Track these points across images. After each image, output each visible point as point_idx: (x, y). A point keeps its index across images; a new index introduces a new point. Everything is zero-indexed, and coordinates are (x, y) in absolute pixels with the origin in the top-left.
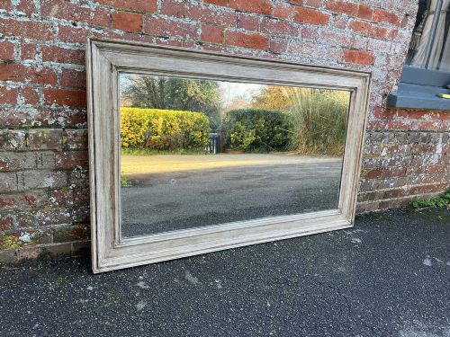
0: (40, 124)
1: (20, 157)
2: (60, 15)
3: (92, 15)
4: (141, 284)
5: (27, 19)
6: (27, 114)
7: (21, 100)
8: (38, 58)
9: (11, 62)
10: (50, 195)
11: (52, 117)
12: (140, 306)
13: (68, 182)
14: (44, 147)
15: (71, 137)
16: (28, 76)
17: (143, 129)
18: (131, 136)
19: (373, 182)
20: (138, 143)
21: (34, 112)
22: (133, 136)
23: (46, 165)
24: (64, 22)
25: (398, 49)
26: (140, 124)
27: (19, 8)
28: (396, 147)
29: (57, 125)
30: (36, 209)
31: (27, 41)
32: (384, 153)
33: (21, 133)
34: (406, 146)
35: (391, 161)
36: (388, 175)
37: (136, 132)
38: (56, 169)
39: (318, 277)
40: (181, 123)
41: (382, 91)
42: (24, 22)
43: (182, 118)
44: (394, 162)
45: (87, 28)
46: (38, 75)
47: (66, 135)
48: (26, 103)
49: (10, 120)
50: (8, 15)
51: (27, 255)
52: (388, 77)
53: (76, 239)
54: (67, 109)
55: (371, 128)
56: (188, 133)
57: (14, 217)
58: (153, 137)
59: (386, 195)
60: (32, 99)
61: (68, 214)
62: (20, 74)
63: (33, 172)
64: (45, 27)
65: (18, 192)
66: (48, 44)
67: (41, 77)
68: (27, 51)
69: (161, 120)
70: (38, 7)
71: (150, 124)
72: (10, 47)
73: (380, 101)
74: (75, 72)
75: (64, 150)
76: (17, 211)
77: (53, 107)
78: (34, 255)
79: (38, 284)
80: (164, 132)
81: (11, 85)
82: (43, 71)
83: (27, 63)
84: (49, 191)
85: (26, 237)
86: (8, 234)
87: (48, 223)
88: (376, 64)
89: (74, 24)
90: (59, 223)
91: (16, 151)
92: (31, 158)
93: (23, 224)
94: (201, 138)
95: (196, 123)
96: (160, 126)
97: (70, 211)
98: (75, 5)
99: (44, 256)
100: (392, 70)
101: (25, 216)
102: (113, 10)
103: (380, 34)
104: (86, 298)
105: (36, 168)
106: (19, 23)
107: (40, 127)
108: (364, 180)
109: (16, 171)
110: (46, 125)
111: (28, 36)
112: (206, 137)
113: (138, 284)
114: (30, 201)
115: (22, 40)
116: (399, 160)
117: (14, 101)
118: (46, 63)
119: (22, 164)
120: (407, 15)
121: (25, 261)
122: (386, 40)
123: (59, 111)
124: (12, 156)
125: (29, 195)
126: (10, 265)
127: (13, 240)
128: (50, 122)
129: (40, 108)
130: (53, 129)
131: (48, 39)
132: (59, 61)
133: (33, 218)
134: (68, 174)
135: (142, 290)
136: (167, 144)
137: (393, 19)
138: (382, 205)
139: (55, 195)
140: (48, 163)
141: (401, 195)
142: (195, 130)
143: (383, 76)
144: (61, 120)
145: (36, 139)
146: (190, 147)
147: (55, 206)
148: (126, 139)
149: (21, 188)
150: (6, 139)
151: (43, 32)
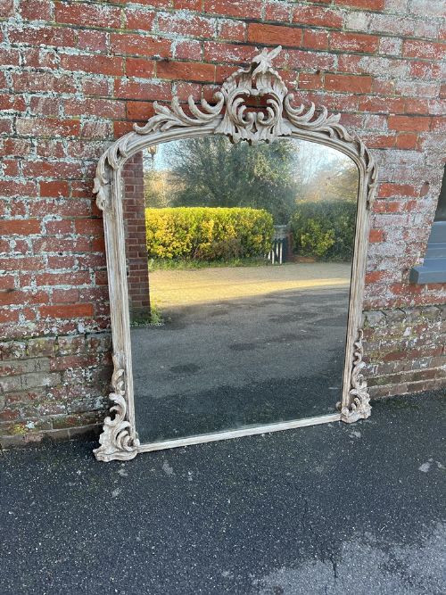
0: (38, 334)
1: (22, 364)
2: (48, 249)
3: (75, 244)
4: (121, 472)
5: (23, 257)
6: (27, 328)
7: (22, 318)
8: (33, 284)
9: (13, 290)
10: (48, 392)
11: (47, 328)
12: (115, 493)
13: (62, 381)
14: (40, 354)
15: (61, 345)
16: (26, 299)
17: (189, 235)
18: (175, 244)
19: (396, 364)
20: (184, 253)
21: (32, 326)
22: (178, 244)
23: (43, 368)
24: (52, 254)
25: (419, 220)
26: (186, 229)
27: (16, 249)
28: (426, 326)
29: (51, 334)
30: (37, 403)
31: (24, 272)
32: (407, 333)
33: (22, 345)
34: (439, 323)
35: (419, 340)
36: (417, 355)
37: (182, 239)
38: (51, 371)
39: (289, 477)
40: (237, 225)
41: (401, 266)
42: (20, 259)
43: (238, 218)
44: (424, 341)
45: (71, 255)
46: (33, 297)
47: (58, 344)
48: (26, 319)
49: (15, 334)
50: (8, 256)
51: (32, 438)
52: (408, 251)
53: (72, 426)
54: (59, 320)
55: (390, 305)
56: (246, 238)
57: (21, 410)
58: (203, 245)
59: (416, 377)
60: (30, 316)
61: (64, 407)
62: (20, 298)
63: (33, 374)
64: (37, 260)
65: (22, 391)
66: (41, 272)
67: (36, 299)
68: (24, 280)
69: (212, 223)
70: (30, 246)
71: (198, 229)
72: (11, 279)
73: (398, 276)
74: (63, 291)
75: (56, 356)
76: (23, 405)
77: (47, 320)
78: (39, 439)
79: (40, 464)
80: (216, 239)
81: (14, 307)
82: (38, 293)
83: (25, 289)
84: (47, 388)
85: (31, 425)
86: (16, 423)
87: (47, 414)
88: (388, 239)
89: (61, 254)
90: (56, 414)
91: (19, 359)
92: (31, 365)
93: (28, 415)
94: (263, 243)
95: (256, 223)
96: (211, 230)
97: (65, 404)
98: (60, 240)
99: (46, 440)
100: (414, 243)
101: (29, 409)
102: (92, 237)
103: (391, 209)
104: (74, 481)
105: (35, 372)
106: (16, 260)
107: (38, 337)
108: (382, 363)
109: (20, 374)
110: (42, 335)
111: (24, 269)
112: (269, 241)
113: (119, 472)
114: (32, 397)
115: (20, 273)
116: (430, 338)
117: (16, 319)
118: (40, 288)
119: (25, 369)
120: (427, 183)
121: (31, 444)
122: (400, 213)
123: (52, 323)
124: (16, 364)
125: (31, 392)
126: (20, 446)
127: (21, 427)
128: (45, 333)
129: (37, 323)
130: (47, 339)
131: (40, 268)
132: (50, 284)
133: (36, 410)
134: (62, 375)
135: (121, 477)
136: (219, 254)
137: (407, 190)
138: (411, 388)
139: (52, 392)
140: (45, 367)
141: (439, 376)
142: (254, 233)
143: (401, 250)
144: (54, 330)
145: (34, 349)
146: (248, 256)
147: (53, 400)
148: (170, 249)
149: (25, 387)
150: (10, 351)
151: (36, 264)
